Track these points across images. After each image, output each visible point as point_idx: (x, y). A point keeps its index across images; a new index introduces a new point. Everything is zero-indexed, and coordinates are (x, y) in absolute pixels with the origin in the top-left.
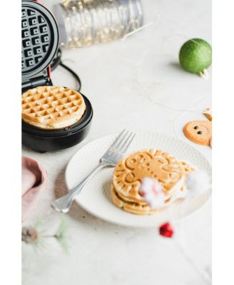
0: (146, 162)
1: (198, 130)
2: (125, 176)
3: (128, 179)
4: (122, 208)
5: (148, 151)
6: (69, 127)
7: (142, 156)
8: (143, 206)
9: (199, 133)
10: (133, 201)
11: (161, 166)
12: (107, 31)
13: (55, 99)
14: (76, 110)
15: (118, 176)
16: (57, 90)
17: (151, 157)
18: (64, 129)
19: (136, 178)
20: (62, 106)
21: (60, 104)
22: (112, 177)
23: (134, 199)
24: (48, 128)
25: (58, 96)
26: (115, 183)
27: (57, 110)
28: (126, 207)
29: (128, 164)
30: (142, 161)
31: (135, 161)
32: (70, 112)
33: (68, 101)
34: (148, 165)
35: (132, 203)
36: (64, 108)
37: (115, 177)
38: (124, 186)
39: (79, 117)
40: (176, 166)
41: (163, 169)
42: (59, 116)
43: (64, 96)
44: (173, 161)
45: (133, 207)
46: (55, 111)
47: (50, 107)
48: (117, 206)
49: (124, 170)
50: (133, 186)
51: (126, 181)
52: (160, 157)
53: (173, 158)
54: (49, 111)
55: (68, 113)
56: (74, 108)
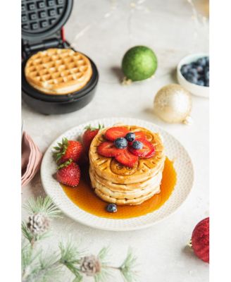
6: (72, 94)
13: (63, 63)
14: (80, 77)
18: (67, 95)
20: (68, 71)
21: (66, 69)
25: (67, 60)
27: (62, 74)
33: (75, 66)
36: (69, 74)
42: (63, 81)
43: (72, 61)
46: (59, 76)
47: (56, 71)
54: (54, 75)
55: (72, 79)
56: (78, 74)
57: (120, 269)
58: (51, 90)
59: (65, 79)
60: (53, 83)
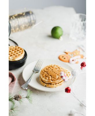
0: (51, 69)
1: (64, 58)
2: (45, 74)
3: (46, 75)
4: (46, 86)
5: (51, 65)
6: (20, 60)
7: (49, 67)
8: (53, 84)
9: (65, 58)
10: (49, 83)
11: (57, 70)
12: (24, 26)
13: (13, 50)
14: (22, 53)
15: (42, 75)
16: (12, 47)
17: (53, 67)
18: (19, 61)
19: (49, 75)
20: (16, 53)
21: (15, 52)
22: (40, 75)
23: (50, 82)
24: (13, 60)
25: (14, 49)
26: (42, 77)
27: (15, 54)
28: (47, 86)
29: (45, 70)
30: (50, 69)
31: (47, 69)
32: (20, 54)
33: (18, 51)
34: (52, 70)
35: (49, 84)
36: (17, 53)
37: (41, 76)
38: (46, 78)
39: (23, 56)
40: (62, 69)
41: (58, 71)
42: (16, 56)
43: (16, 49)
44: (61, 68)
45: (50, 85)
46: (14, 55)
47: (12, 53)
48: (43, 86)
49: (44, 73)
50: (49, 78)
51: (46, 76)
52: (56, 67)
53: (60, 67)
54: (12, 54)
55: (19, 55)
56: (21, 53)
57: (26, 97)
58: (13, 59)
59: (17, 55)
60: (13, 57)
